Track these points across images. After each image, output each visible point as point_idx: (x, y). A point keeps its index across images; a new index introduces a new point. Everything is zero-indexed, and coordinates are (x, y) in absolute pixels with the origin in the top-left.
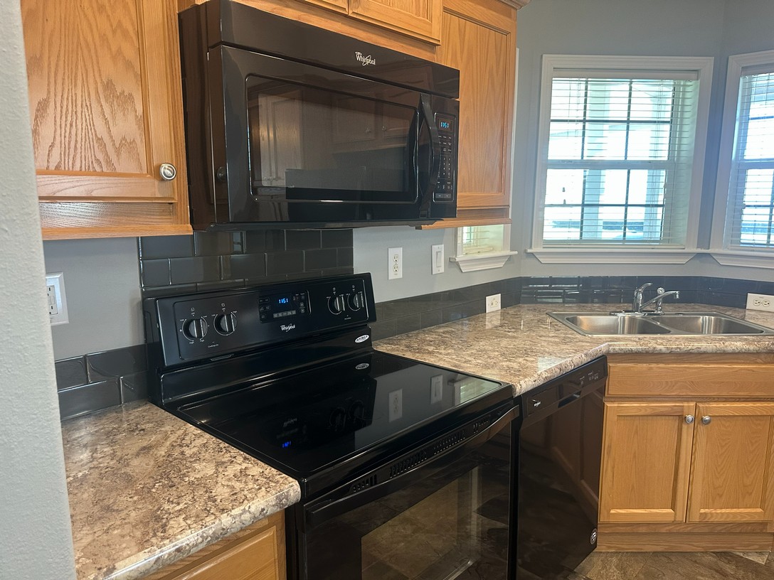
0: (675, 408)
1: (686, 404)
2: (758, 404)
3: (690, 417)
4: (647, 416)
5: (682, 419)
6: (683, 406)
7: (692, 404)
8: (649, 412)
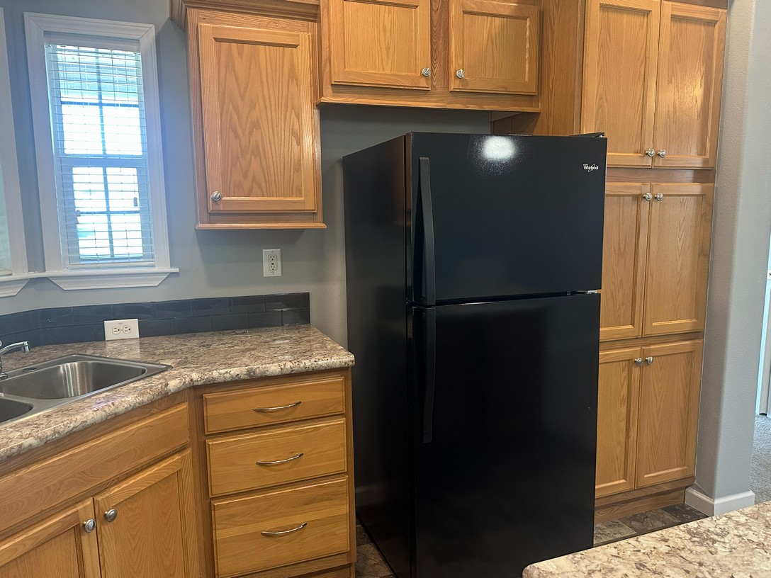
0: (68, 519)
1: (80, 507)
2: (163, 464)
3: (90, 523)
4: (28, 552)
5: (79, 529)
6: (77, 511)
7: (89, 502)
8: (29, 545)
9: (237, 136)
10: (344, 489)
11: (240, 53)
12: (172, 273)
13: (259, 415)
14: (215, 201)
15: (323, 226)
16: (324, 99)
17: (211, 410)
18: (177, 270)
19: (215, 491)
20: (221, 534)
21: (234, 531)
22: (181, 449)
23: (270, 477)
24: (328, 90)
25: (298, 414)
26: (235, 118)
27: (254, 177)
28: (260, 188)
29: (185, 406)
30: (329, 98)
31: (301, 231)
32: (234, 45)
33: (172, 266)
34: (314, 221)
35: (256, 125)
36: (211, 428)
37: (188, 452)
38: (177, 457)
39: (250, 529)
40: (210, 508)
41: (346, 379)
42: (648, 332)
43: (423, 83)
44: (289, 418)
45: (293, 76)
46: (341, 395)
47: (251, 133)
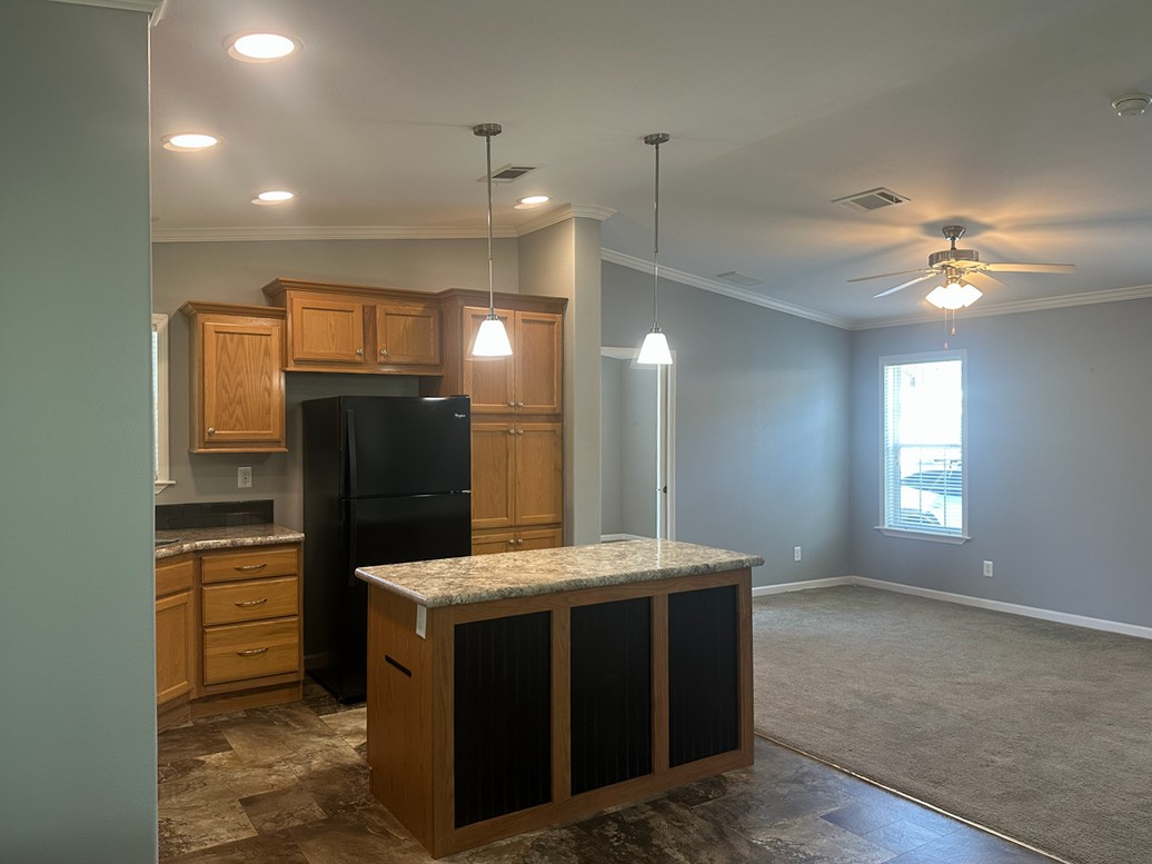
9: (227, 392)
10: (296, 625)
11: (232, 341)
12: (170, 485)
13: (239, 572)
14: (209, 434)
15: (286, 450)
16: (288, 369)
17: (206, 567)
18: (173, 482)
19: (208, 622)
20: (209, 652)
21: (218, 650)
22: (188, 590)
23: (244, 615)
24: (291, 363)
25: (264, 573)
26: (226, 381)
27: (237, 418)
28: (241, 425)
29: (191, 562)
30: (292, 368)
31: (268, 454)
32: (227, 335)
33: (170, 479)
34: (279, 446)
35: (240, 385)
36: (206, 579)
37: (191, 592)
38: (185, 594)
39: (229, 649)
40: (203, 633)
41: (299, 550)
42: (518, 522)
43: (358, 358)
44: (258, 575)
45: (267, 353)
46: (295, 561)
47: (236, 390)
